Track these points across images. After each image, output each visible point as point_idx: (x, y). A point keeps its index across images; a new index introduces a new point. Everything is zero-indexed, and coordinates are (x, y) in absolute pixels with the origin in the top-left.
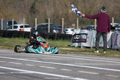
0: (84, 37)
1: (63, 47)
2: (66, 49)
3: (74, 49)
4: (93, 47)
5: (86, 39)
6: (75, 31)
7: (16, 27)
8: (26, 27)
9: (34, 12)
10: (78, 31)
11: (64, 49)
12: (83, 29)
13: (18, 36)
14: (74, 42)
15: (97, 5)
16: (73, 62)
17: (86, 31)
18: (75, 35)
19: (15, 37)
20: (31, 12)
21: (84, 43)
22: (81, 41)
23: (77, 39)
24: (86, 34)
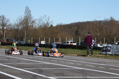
0: (109, 48)
1: (97, 54)
2: (99, 55)
3: (103, 55)
4: (114, 55)
5: (110, 50)
6: (104, 45)
7: (68, 43)
8: (74, 42)
9: (78, 35)
10: (105, 45)
11: (97, 55)
12: (108, 44)
13: (69, 48)
14: (103, 52)
15: (114, 30)
16: (105, 63)
17: (110, 45)
18: (104, 47)
19: (67, 48)
20: (76, 34)
21: (109, 52)
22: (107, 51)
23: (104, 50)
24: (110, 47)
